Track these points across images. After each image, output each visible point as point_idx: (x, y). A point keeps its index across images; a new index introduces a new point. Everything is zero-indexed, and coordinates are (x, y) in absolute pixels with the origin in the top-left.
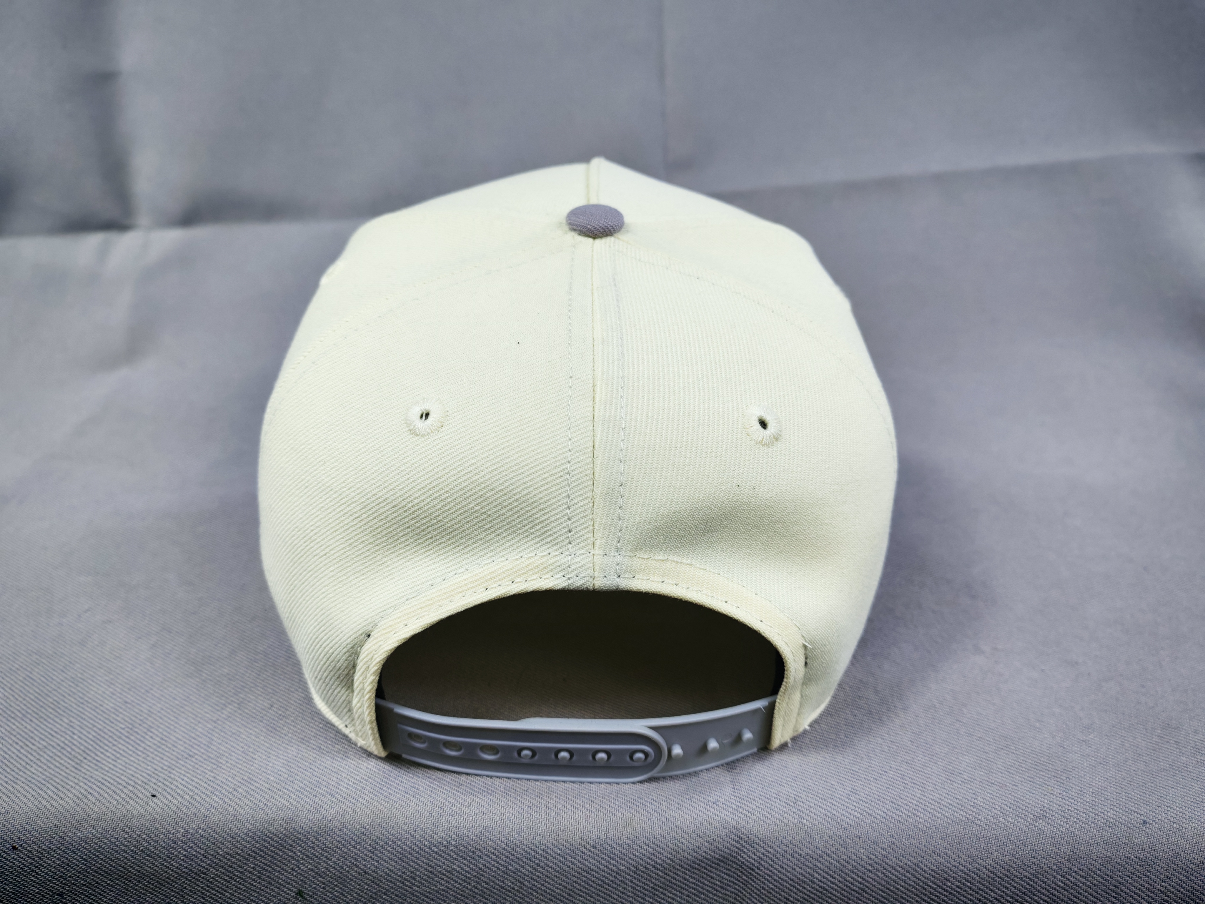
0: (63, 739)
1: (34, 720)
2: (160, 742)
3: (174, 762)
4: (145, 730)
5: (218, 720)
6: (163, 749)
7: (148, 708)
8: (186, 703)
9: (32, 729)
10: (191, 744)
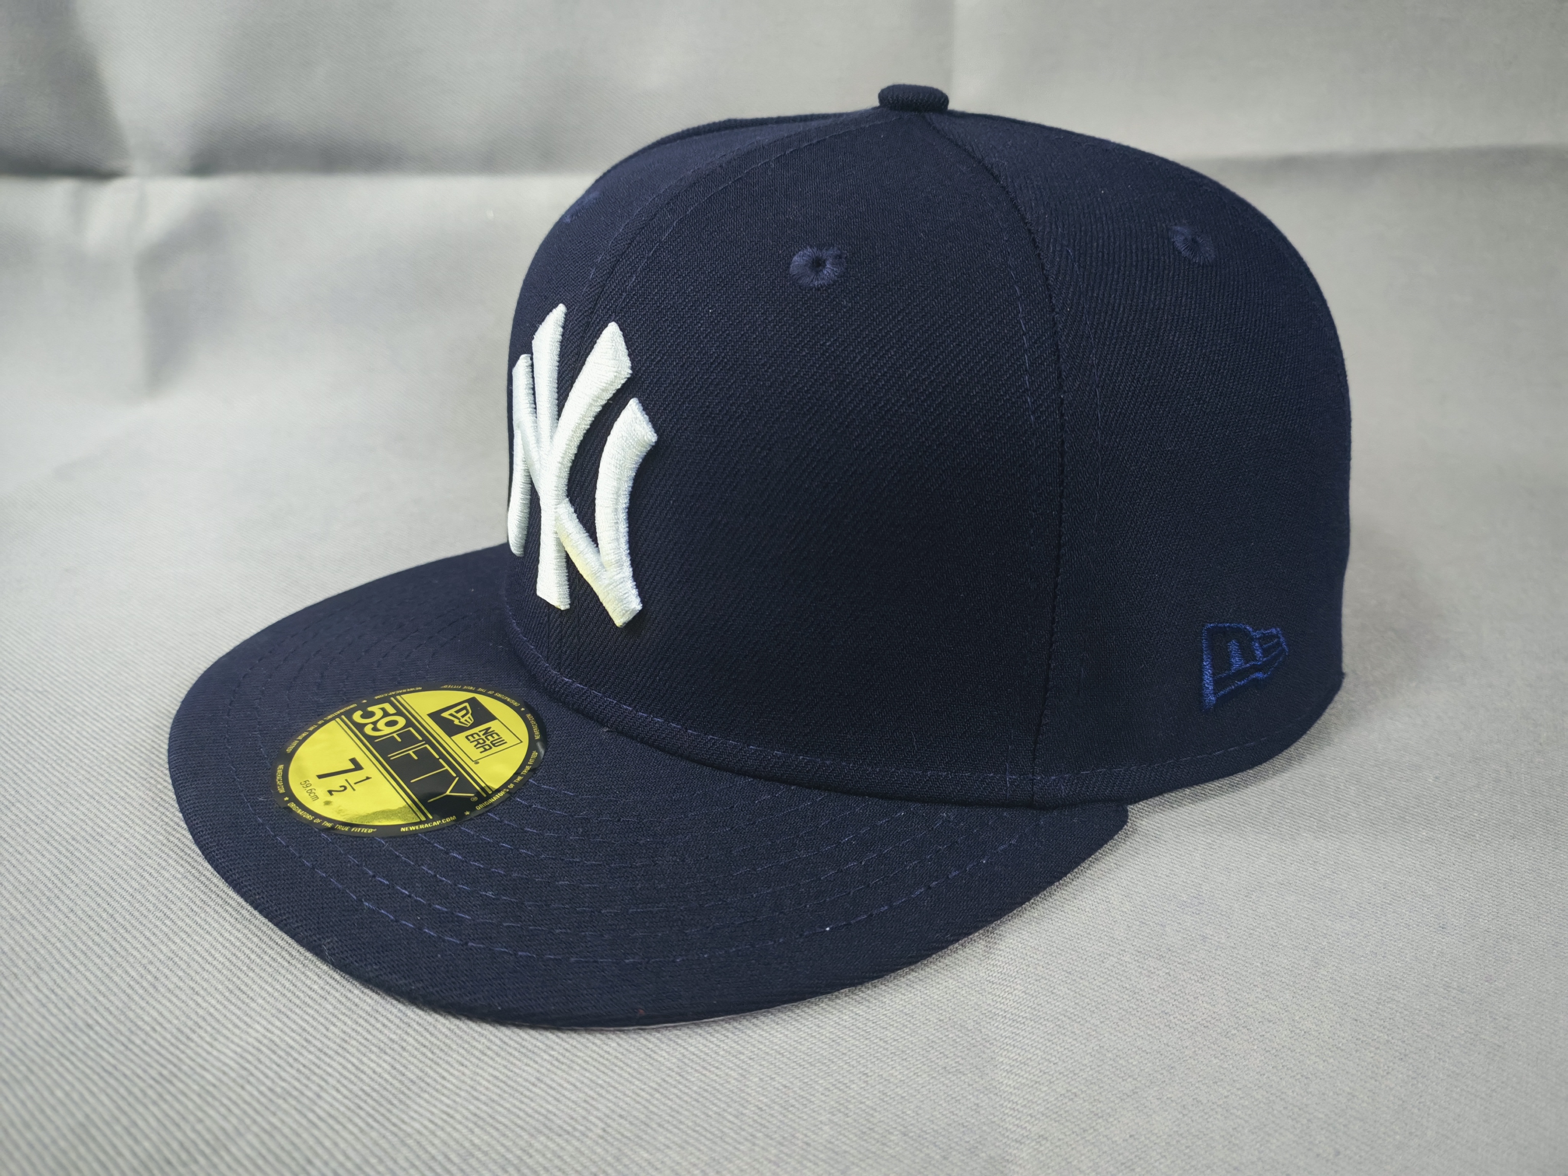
2: (47, 997)
3: (58, 1036)
4: (29, 972)
5: (151, 963)
6: (49, 1010)
7: (44, 932)
8: (106, 927)
10: (96, 1005)
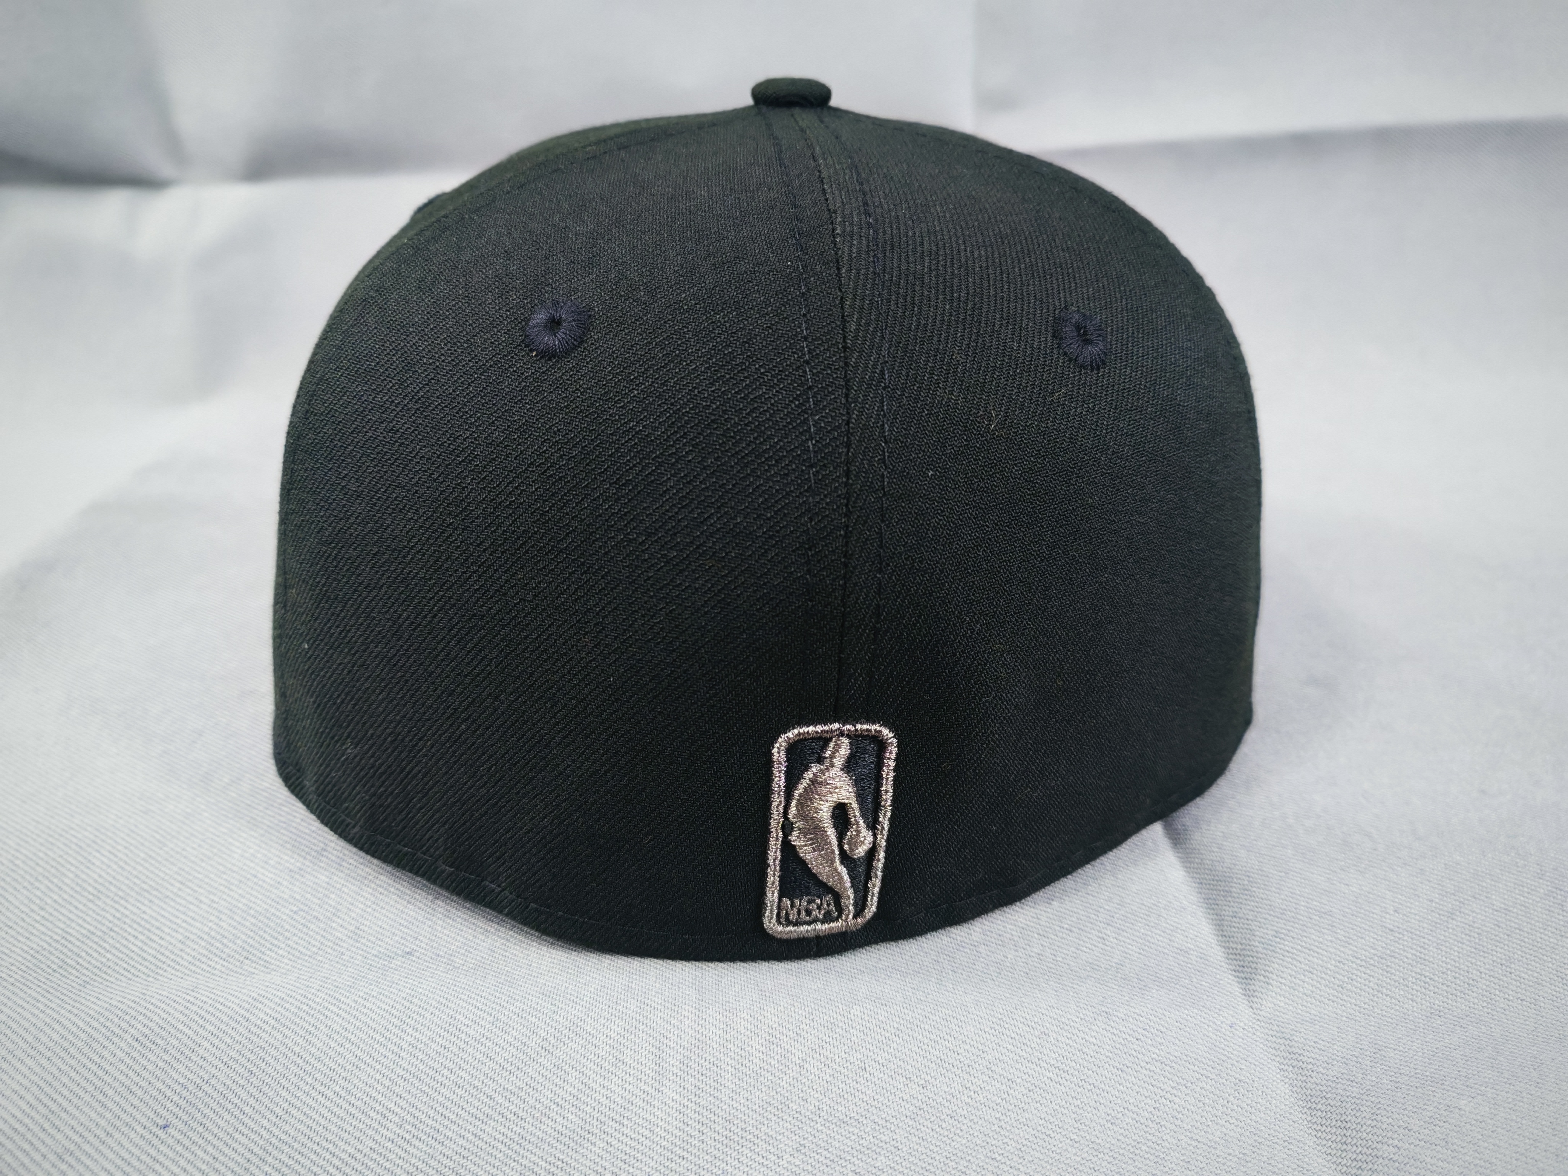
0: (206, 929)
1: (157, 901)
9: (154, 914)
